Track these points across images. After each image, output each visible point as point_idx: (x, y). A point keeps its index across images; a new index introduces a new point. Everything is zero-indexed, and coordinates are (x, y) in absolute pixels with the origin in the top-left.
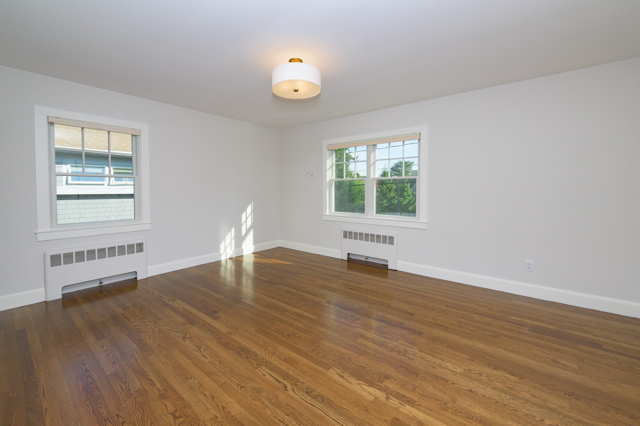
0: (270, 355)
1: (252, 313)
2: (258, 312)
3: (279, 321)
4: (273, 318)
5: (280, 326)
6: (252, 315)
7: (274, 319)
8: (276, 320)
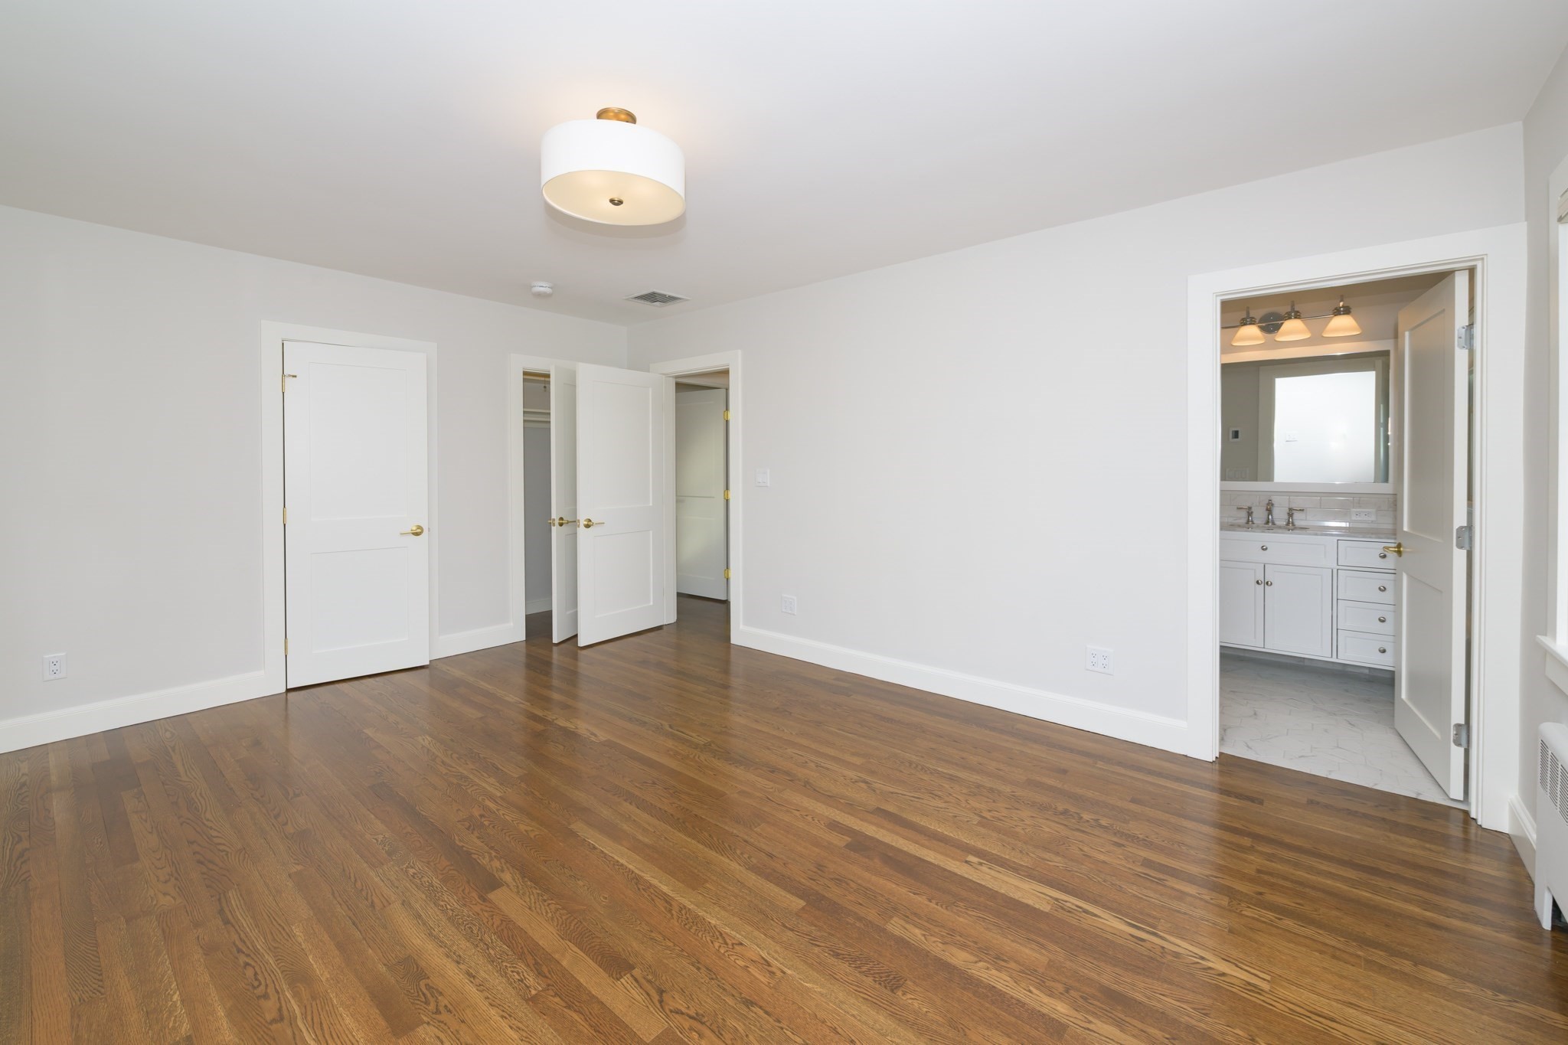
0: (691, 756)
1: (746, 841)
2: (730, 847)
3: (672, 815)
4: (687, 824)
5: (671, 803)
6: (746, 837)
7: (684, 822)
8: (678, 819)
